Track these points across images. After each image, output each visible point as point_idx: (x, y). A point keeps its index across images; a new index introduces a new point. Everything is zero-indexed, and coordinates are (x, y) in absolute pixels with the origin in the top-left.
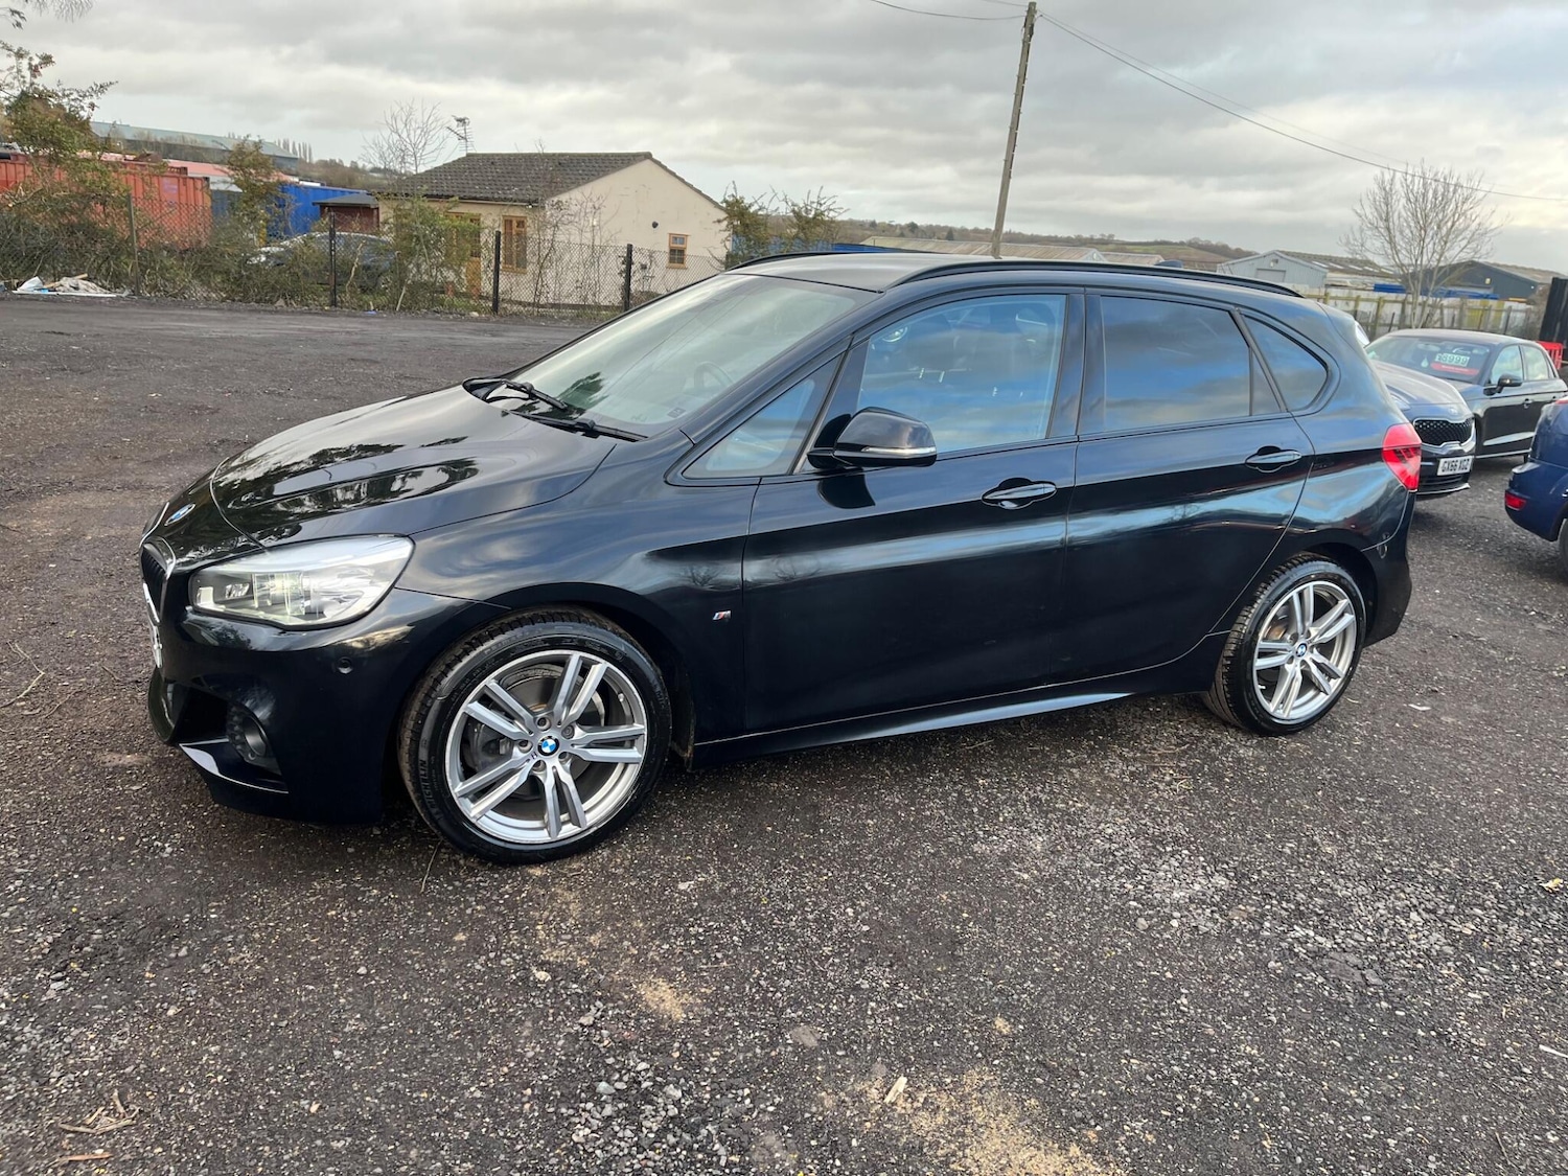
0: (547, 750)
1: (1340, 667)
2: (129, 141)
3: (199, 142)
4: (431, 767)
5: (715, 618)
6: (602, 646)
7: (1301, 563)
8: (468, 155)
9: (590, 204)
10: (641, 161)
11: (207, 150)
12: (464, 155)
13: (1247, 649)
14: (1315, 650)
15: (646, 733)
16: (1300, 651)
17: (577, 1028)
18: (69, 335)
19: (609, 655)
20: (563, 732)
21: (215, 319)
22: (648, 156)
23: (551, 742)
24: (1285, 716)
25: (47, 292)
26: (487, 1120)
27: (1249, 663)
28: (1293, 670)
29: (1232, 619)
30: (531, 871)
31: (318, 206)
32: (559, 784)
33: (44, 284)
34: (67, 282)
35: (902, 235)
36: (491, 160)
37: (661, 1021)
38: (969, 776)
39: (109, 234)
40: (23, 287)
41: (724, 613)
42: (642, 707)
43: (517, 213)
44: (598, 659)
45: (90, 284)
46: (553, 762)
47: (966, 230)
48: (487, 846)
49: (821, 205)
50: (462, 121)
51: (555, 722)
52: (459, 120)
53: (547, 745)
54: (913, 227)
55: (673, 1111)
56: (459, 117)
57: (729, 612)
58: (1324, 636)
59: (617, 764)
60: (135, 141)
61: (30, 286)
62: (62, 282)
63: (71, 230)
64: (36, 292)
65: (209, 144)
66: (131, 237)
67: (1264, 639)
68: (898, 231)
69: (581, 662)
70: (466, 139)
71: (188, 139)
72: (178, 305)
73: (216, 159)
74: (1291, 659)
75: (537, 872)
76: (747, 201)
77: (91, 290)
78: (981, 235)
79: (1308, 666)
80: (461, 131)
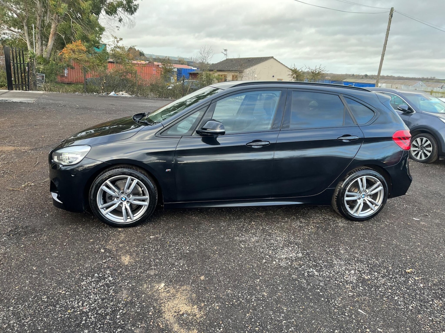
0: (123, 200)
1: (379, 203)
2: (154, 59)
4: (93, 201)
5: (166, 171)
6: (136, 175)
7: (362, 170)
8: (227, 59)
9: (252, 71)
10: (270, 59)
12: (225, 59)
13: (342, 194)
14: (369, 197)
15: (149, 198)
16: (363, 196)
17: (101, 262)
18: (114, 105)
19: (138, 178)
20: (127, 196)
21: (152, 102)
22: (272, 57)
23: (124, 198)
24: (357, 216)
25: (116, 95)
26: (67, 277)
27: (342, 198)
28: (360, 202)
29: (336, 184)
30: (118, 229)
31: (189, 74)
32: (126, 209)
33: (115, 93)
34: (121, 93)
35: (362, 78)
36: (232, 60)
37: (121, 264)
38: (250, 222)
39: (131, 81)
40: (111, 94)
41: (169, 170)
42: (148, 192)
43: (236, 74)
44: (135, 179)
45: (126, 93)
46: (125, 203)
47: (384, 76)
48: (108, 222)
49: (320, 70)
50: (226, 50)
51: (125, 193)
52: (225, 50)
53: (123, 199)
54: (366, 76)
55: (108, 282)
57: (170, 170)
58: (372, 192)
59: (143, 206)
60: (155, 59)
61: (112, 94)
62: (120, 93)
63: (123, 80)
64: (113, 95)
65: (172, 59)
66: (136, 82)
67: (349, 191)
68: (361, 77)
69: (131, 179)
70: (226, 55)
72: (145, 99)
74: (359, 199)
75: (120, 229)
76: (298, 69)
77: (126, 95)
78: (389, 78)
79: (366, 201)
80: (225, 53)
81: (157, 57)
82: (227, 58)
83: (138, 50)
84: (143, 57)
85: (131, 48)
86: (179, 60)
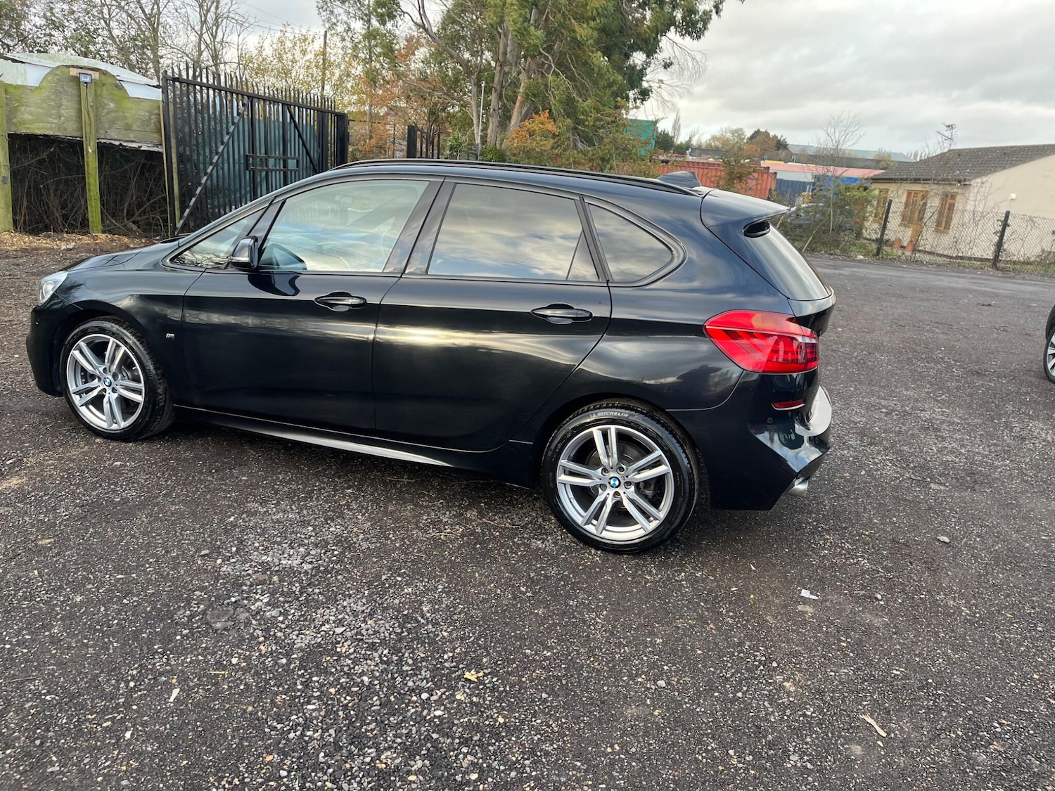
3: (853, 156)
8: (949, 151)
11: (857, 159)
16: (612, 483)
23: (108, 380)
36: (959, 153)
50: (950, 127)
52: (948, 126)
56: (948, 124)
65: (859, 156)
71: (853, 154)
73: (861, 165)
79: (621, 499)
80: (948, 134)
81: (819, 150)
82: (953, 147)
83: (775, 137)
84: (784, 153)
85: (757, 133)
86: (877, 158)
